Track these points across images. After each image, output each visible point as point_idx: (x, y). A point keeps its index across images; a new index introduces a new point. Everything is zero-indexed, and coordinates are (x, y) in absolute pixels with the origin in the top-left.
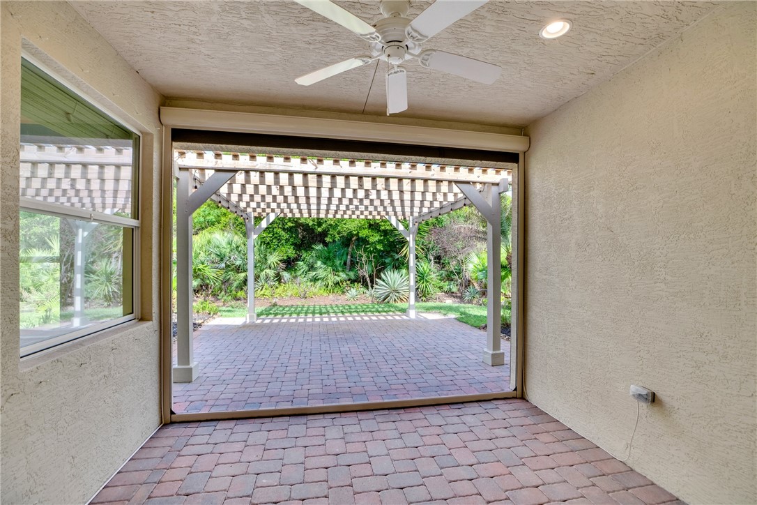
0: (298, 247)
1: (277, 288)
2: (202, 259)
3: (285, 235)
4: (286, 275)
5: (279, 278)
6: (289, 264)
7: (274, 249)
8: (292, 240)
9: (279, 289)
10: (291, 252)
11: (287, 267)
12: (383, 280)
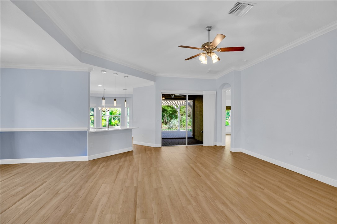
12: (171, 122)
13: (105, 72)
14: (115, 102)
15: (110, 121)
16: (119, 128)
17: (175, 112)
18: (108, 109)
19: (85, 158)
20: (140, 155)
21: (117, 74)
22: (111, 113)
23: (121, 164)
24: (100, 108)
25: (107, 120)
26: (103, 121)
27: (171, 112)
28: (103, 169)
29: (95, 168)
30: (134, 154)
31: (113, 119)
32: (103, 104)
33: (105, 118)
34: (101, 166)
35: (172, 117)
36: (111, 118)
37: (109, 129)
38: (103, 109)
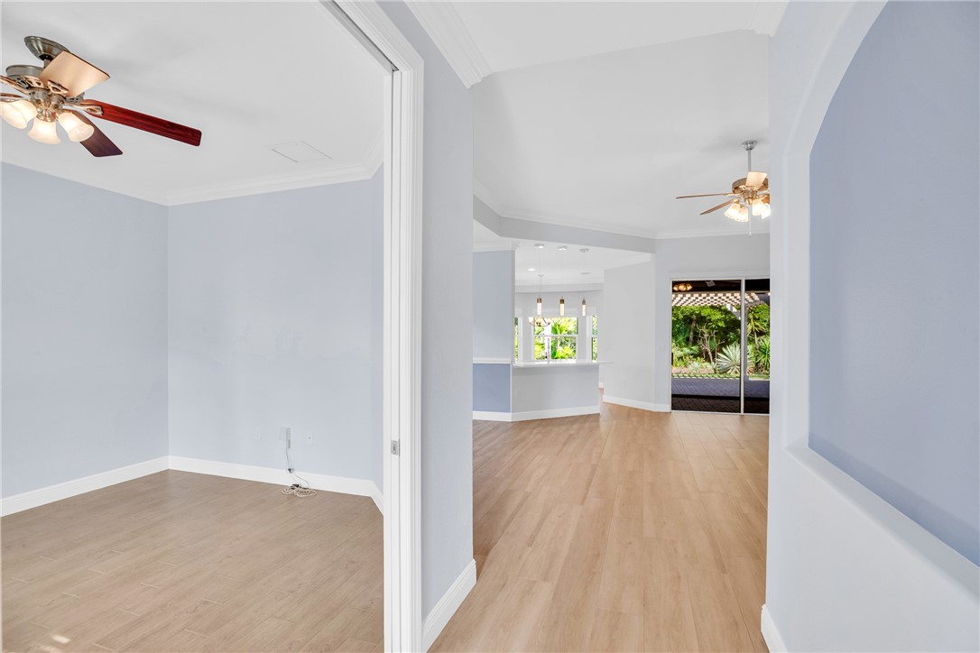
12: (725, 354)
13: (541, 247)
14: (562, 305)
15: (554, 349)
16: (572, 362)
17: (734, 325)
18: (547, 320)
19: (507, 417)
20: (615, 422)
21: (565, 247)
22: (554, 330)
23: (572, 432)
24: (531, 320)
25: (546, 346)
26: (538, 348)
27: (721, 324)
28: (539, 436)
29: (524, 433)
30: (601, 420)
31: (561, 344)
32: (539, 312)
33: (541, 342)
34: (535, 431)
35: (727, 339)
36: (556, 343)
37: (551, 363)
38: (537, 321)
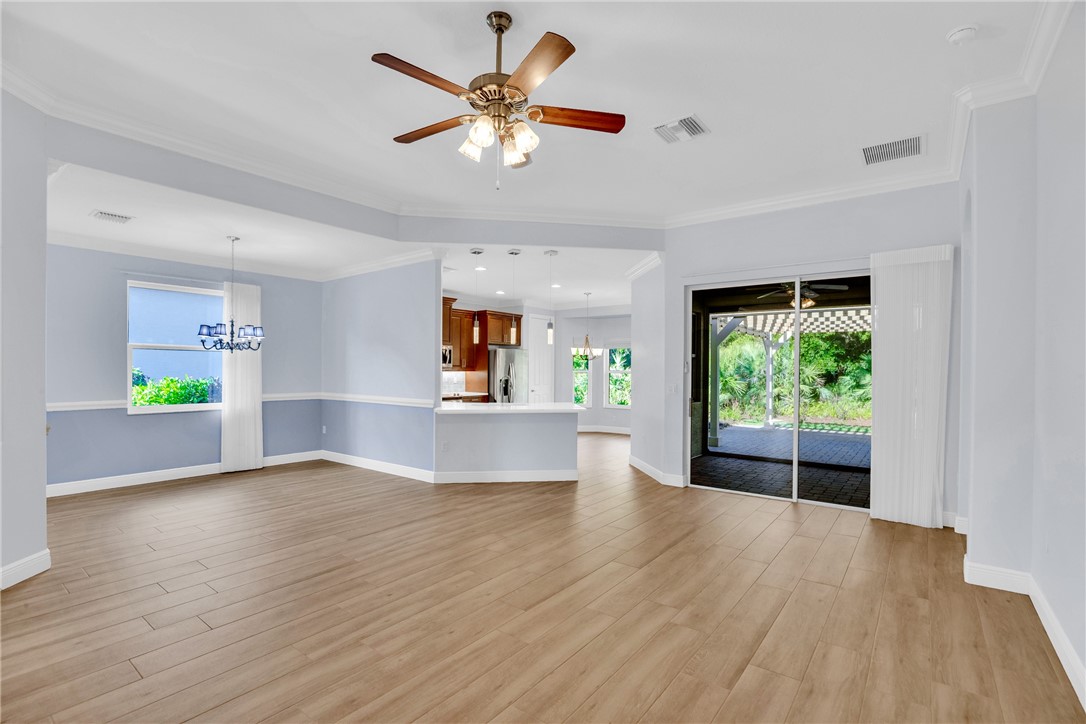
0: (840, 358)
1: (811, 405)
2: (732, 372)
3: (825, 345)
4: (825, 392)
5: (816, 396)
6: (830, 379)
7: (810, 362)
8: (833, 351)
9: (812, 409)
10: (831, 365)
11: (825, 383)
